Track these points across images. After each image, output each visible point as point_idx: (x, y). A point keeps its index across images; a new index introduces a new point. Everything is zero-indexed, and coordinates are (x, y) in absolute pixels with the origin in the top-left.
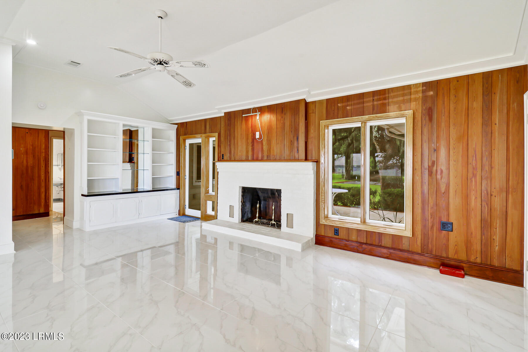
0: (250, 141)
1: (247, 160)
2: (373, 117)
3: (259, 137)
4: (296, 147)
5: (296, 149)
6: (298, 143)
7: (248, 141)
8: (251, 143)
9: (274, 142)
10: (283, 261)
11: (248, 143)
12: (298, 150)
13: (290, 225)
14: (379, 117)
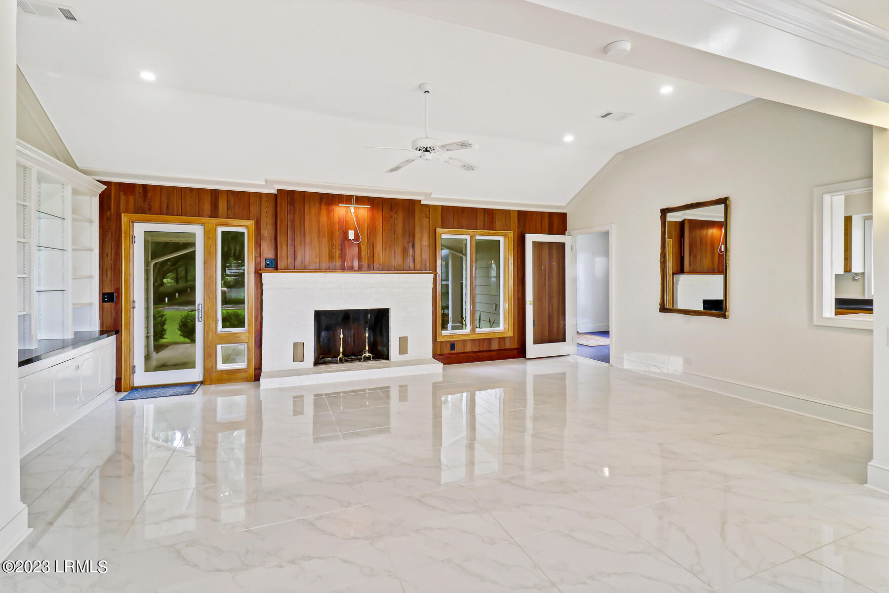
0: (337, 242)
1: (319, 270)
2: (485, 232)
3: (353, 238)
4: (411, 256)
5: (411, 259)
6: (414, 251)
7: (334, 242)
8: (339, 246)
9: (379, 248)
10: (394, 394)
11: (333, 245)
12: (414, 259)
13: (403, 350)
14: (490, 233)
